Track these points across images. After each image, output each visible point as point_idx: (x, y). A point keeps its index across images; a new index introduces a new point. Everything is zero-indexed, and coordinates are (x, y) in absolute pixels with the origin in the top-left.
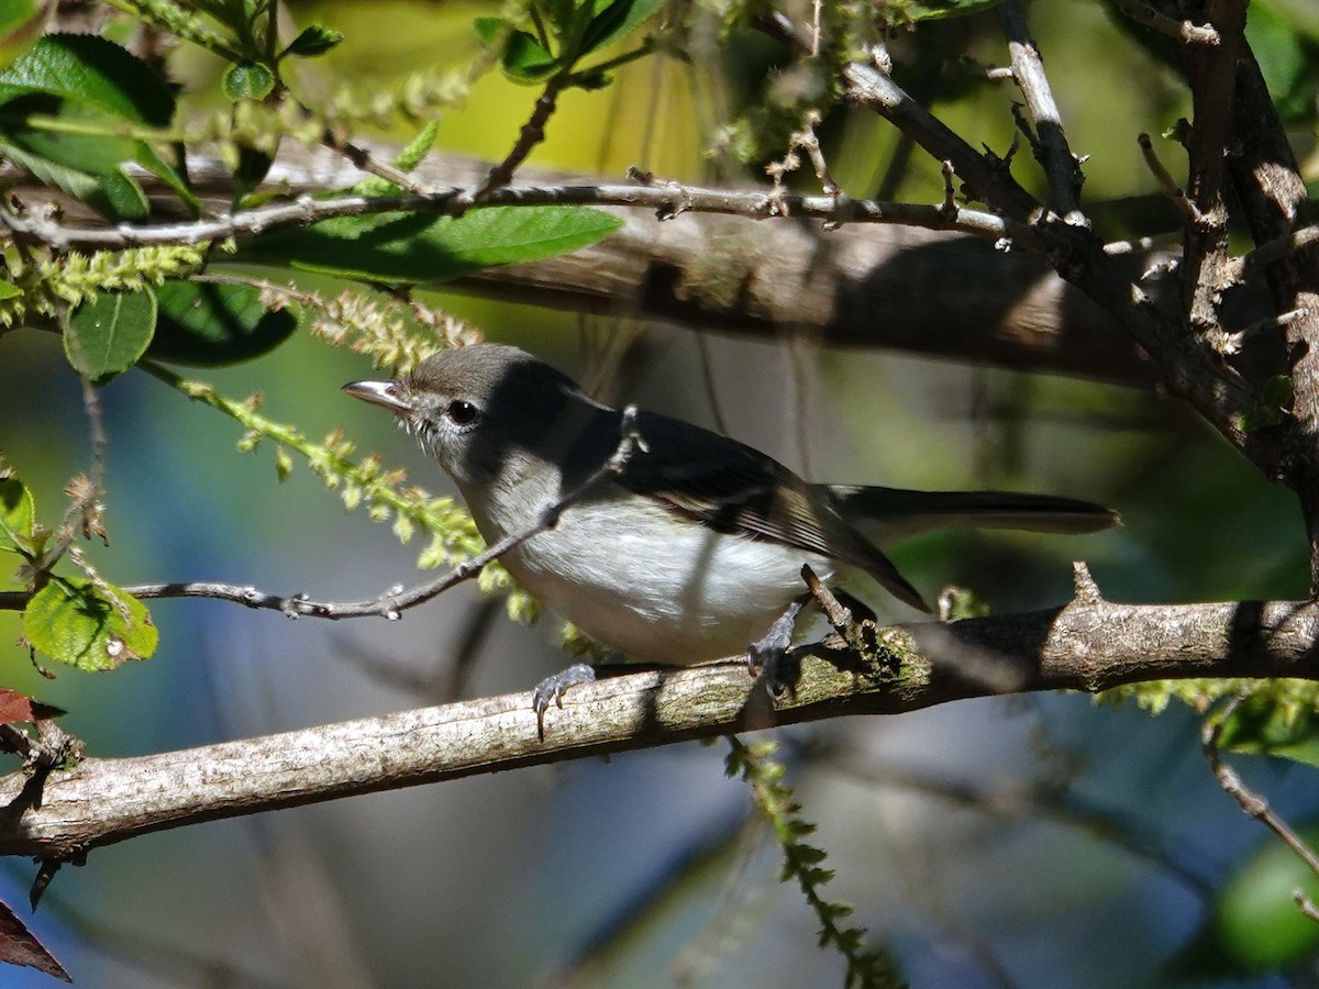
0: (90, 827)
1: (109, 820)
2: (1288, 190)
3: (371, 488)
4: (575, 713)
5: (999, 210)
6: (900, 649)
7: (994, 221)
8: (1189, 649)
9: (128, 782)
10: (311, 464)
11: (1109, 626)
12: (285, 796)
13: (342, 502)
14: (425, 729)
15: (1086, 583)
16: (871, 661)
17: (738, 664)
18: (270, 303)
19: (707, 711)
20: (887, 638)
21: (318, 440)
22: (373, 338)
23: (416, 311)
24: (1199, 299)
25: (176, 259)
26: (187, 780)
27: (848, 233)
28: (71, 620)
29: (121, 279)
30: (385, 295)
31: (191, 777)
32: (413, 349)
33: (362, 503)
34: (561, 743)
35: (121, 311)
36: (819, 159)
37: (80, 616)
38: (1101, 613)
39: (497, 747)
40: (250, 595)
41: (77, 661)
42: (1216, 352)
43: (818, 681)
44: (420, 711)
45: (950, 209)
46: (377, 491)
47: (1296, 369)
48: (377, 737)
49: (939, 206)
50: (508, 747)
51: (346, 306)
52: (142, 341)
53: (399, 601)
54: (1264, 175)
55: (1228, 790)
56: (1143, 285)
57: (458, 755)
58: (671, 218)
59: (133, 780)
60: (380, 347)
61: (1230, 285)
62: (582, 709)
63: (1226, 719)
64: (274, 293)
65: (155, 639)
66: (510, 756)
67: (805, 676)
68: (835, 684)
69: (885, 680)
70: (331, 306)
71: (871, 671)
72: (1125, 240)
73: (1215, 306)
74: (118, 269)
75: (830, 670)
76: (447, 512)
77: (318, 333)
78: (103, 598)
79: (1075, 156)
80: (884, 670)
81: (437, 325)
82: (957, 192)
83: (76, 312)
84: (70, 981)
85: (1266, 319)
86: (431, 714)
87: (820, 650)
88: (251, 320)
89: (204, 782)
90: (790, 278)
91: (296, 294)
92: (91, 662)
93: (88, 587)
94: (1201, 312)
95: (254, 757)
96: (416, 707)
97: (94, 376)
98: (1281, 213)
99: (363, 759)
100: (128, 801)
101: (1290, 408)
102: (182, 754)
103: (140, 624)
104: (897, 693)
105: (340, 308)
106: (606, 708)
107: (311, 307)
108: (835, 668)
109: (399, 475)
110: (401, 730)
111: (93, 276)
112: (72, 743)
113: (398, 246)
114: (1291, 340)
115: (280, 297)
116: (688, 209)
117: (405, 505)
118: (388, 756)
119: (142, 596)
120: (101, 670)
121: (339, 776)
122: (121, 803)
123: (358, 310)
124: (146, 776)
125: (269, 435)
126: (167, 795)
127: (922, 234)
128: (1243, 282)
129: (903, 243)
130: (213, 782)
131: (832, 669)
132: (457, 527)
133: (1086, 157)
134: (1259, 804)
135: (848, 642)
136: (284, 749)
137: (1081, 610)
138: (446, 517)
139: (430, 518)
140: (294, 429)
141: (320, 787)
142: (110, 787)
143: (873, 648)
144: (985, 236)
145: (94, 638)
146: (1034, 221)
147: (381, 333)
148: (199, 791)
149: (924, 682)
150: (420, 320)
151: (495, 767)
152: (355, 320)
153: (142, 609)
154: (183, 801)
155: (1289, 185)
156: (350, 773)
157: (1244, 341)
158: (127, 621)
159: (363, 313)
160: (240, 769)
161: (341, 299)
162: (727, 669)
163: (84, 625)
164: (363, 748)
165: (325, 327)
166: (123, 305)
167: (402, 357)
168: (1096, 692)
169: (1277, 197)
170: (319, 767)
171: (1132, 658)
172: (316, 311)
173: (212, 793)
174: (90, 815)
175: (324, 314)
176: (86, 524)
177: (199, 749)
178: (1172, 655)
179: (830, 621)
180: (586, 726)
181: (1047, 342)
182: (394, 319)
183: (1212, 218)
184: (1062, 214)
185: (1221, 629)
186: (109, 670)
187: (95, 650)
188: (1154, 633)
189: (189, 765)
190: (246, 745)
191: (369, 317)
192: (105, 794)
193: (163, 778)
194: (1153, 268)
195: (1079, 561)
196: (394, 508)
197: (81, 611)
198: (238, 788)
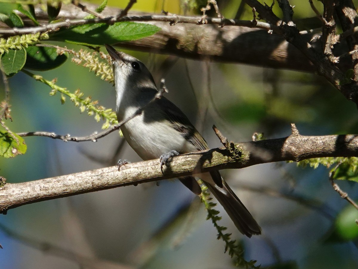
0: (8, 203)
1: (13, 201)
2: (352, 15)
3: (88, 106)
4: (147, 169)
5: (269, 22)
6: (241, 149)
7: (267, 25)
8: (325, 149)
9: (18, 190)
10: (71, 99)
11: (302, 142)
12: (64, 194)
13: (80, 110)
14: (104, 174)
15: (295, 130)
16: (233, 153)
17: (194, 154)
18: (59, 53)
19: (186, 168)
20: (237, 146)
21: (73, 92)
22: (89, 63)
23: (101, 54)
24: (327, 47)
25: (31, 40)
26: (36, 189)
27: (226, 29)
28: (2, 143)
29: (15, 46)
30: (92, 50)
31: (37, 188)
32: (101, 66)
33: (86, 110)
34: (143, 177)
35: (16, 54)
36: (216, 7)
37: (4, 142)
38: (299, 139)
39: (125, 179)
40: (53, 135)
41: (3, 155)
42: (332, 62)
43: (217, 159)
44: (103, 169)
45: (255, 21)
46: (90, 107)
47: (355, 67)
48: (90, 176)
49: (252, 21)
50: (128, 179)
51: (81, 53)
52: (22, 64)
53: (96, 136)
54: (346, 11)
55: (336, 190)
56: (311, 43)
57: (114, 181)
58: (174, 25)
59: (20, 189)
60: (91, 65)
61: (336, 43)
62: (149, 168)
63: (336, 169)
64: (61, 50)
65: (26, 148)
66: (129, 181)
67: (214, 157)
68: (222, 160)
69: (237, 159)
70: (77, 54)
71: (233, 156)
72: (306, 30)
73: (332, 49)
74: (15, 43)
75: (221, 156)
76: (110, 113)
77: (73, 61)
78: (11, 137)
79: (291, 6)
80: (237, 155)
81: (107, 59)
82: (257, 17)
83: (3, 55)
84: (2, 248)
85: (346, 53)
86: (106, 170)
87: (218, 150)
88: (54, 57)
89: (41, 190)
90: (209, 42)
91: (67, 50)
92: (7, 155)
93: (6, 133)
94: (328, 51)
95: (55, 182)
96: (102, 168)
97: (8, 74)
98: (350, 22)
99: (86, 183)
100: (19, 195)
101: (354, 78)
102: (34, 182)
103: (22, 144)
104: (240, 162)
105: (80, 54)
106: (157, 167)
107: (71, 54)
108: (223, 155)
109: (96, 102)
110: (98, 174)
111: (7, 45)
112: (2, 179)
113: (96, 35)
114: (354, 59)
115: (62, 51)
116: (179, 22)
117: (98, 111)
118: (94, 182)
119: (22, 136)
120: (10, 157)
121: (80, 188)
122: (17, 196)
123: (85, 55)
124: (24, 188)
125: (59, 91)
126: (30, 194)
127: (247, 29)
128: (340, 42)
129: (242, 32)
130: (43, 190)
131: (222, 155)
132: (113, 117)
133: (294, 6)
134: (346, 195)
135: (226, 148)
136: (64, 180)
137: (294, 138)
138: (110, 115)
139: (105, 115)
140: (66, 89)
141: (74, 191)
142: (13, 191)
143: (234, 149)
144: (265, 29)
145: (8, 148)
146: (279, 25)
147: (92, 61)
148: (39, 192)
149: (248, 159)
150: (103, 57)
151: (124, 185)
152: (84, 58)
153: (22, 139)
154: (35, 195)
155: (353, 14)
156: (83, 187)
157: (340, 59)
158: (18, 143)
159: (86, 55)
160: (51, 186)
161: (80, 51)
162: (191, 156)
163: (5, 144)
164: (87, 179)
165: (75, 60)
166: (16, 53)
167: (98, 68)
168: (298, 161)
169: (349, 17)
170: (74, 185)
171: (309, 152)
172: (73, 55)
173: (43, 193)
174: (8, 200)
175: (75, 56)
176: (6, 115)
177: (39, 180)
178: (320, 150)
179: (221, 142)
180: (151, 172)
181: (284, 60)
182: (95, 57)
183: (330, 24)
184: (287, 23)
185: (334, 143)
186: (13, 157)
187: (9, 151)
188: (315, 144)
189: (36, 185)
190: (52, 179)
191: (88, 57)
192: (12, 193)
193: (29, 189)
194: (314, 38)
195: (293, 123)
196: (95, 112)
197: (4, 140)
198: (50, 192)
